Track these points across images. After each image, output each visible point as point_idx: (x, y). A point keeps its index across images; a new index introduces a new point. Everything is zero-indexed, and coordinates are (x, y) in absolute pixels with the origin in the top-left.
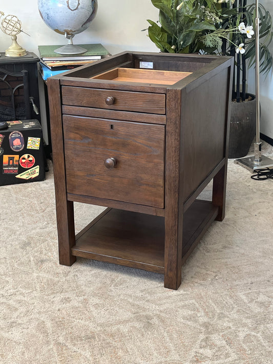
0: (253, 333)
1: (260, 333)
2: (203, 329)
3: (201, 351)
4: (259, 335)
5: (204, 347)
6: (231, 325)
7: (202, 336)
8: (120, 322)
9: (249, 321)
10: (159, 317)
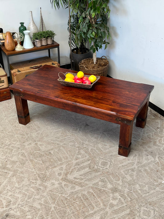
2: (77, 149)
4: (95, 149)
5: (78, 155)
6: (86, 146)
8: (50, 150)
9: (92, 144)
10: (62, 146)
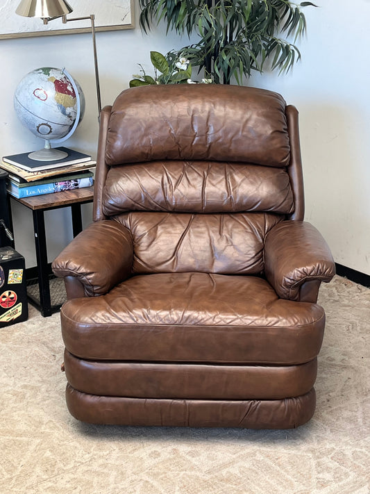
0: (358, 449)
2: (310, 455)
3: (321, 476)
4: (364, 450)
6: (333, 446)
9: (347, 439)
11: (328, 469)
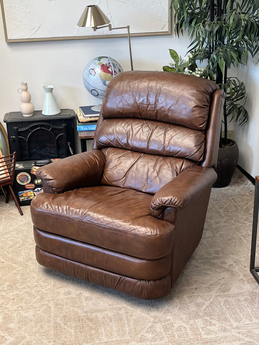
0: (184, 325)
1: (189, 326)
3: (146, 334)
4: (187, 327)
5: (149, 332)
6: (171, 318)
7: (149, 325)
8: (98, 311)
9: (184, 316)
11: (153, 332)
